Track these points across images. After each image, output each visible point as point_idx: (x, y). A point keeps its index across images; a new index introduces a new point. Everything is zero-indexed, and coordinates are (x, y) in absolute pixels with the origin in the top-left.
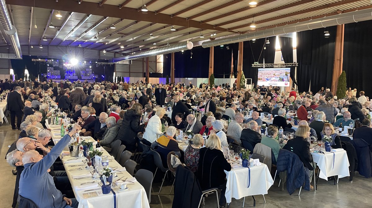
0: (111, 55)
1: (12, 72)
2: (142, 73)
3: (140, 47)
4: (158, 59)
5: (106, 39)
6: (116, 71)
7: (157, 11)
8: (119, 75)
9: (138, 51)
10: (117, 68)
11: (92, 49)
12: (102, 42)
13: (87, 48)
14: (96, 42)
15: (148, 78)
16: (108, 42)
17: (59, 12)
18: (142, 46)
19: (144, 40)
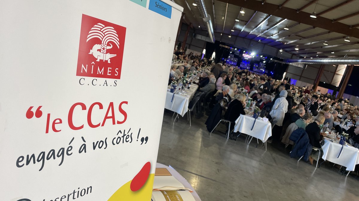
0: (288, 55)
1: (204, 52)
2: (314, 80)
3: (318, 53)
4: (338, 71)
5: (285, 39)
6: (288, 71)
7: (335, 20)
8: (289, 76)
9: (315, 57)
10: (289, 70)
11: (272, 46)
12: (281, 42)
13: (268, 44)
14: (276, 40)
15: (316, 86)
16: (287, 42)
17: (244, 9)
18: (320, 53)
19: (322, 47)
